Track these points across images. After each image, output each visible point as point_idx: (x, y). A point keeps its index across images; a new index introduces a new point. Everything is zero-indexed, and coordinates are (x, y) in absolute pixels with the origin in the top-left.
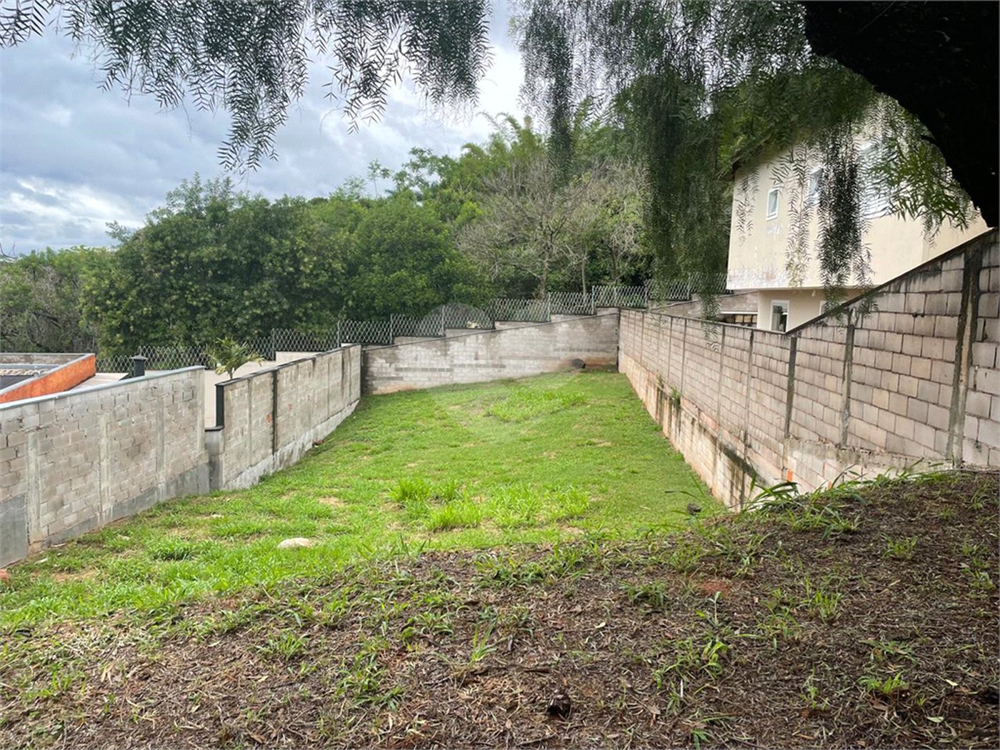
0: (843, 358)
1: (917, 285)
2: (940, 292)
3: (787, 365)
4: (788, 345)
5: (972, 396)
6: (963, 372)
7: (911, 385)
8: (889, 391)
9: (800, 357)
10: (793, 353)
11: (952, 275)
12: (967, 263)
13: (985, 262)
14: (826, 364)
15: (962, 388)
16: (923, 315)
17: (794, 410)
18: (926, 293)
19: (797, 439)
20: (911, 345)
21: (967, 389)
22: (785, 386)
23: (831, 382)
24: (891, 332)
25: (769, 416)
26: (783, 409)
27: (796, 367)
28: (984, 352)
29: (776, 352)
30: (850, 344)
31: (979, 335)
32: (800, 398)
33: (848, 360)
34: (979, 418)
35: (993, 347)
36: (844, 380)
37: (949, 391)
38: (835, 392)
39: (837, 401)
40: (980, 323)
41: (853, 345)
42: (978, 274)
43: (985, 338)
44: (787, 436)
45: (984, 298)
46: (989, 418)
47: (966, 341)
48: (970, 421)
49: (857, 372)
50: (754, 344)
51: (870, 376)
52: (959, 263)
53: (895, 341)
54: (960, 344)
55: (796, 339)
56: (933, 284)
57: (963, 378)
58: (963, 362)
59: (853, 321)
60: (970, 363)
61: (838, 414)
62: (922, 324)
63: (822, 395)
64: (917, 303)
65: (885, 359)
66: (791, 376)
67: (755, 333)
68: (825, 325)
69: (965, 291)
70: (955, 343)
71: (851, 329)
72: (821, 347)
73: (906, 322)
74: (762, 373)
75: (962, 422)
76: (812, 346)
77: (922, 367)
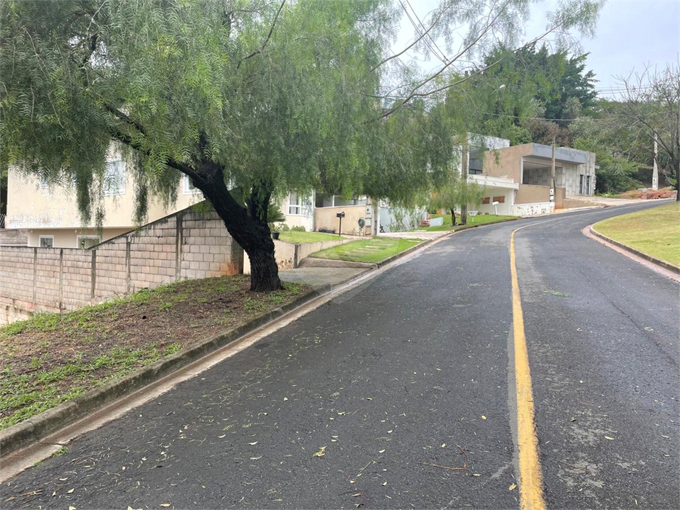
0: (125, 256)
1: (159, 226)
2: (168, 229)
3: (91, 264)
4: (90, 253)
5: (183, 262)
6: (179, 255)
7: (159, 263)
8: (149, 266)
9: (97, 259)
10: (94, 256)
11: (172, 223)
12: (177, 219)
13: (184, 219)
14: (115, 260)
15: (179, 260)
16: (162, 237)
17: (96, 284)
18: (162, 229)
19: (100, 297)
20: (157, 248)
21: (181, 260)
22: (90, 274)
23: (119, 267)
24: (148, 244)
25: (79, 291)
26: (90, 285)
27: (97, 264)
28: (186, 248)
29: (82, 258)
30: (128, 250)
31: (184, 243)
32: (101, 278)
33: (128, 256)
34: (186, 269)
35: (189, 246)
36: (126, 265)
37: (175, 262)
38: (122, 271)
39: (124, 275)
40: (184, 238)
41: (130, 251)
42: (181, 223)
43: (186, 243)
44: (93, 296)
45: (184, 230)
46: (189, 268)
47: (179, 245)
48: (183, 271)
49: (133, 261)
50: (64, 256)
51: (140, 262)
52: (175, 219)
53: (151, 247)
54: (177, 246)
55: (95, 251)
56: (165, 226)
57: (179, 257)
58: (178, 252)
59: (129, 240)
60: (181, 252)
61: (124, 280)
62: (162, 240)
63: (114, 274)
64: (159, 232)
65: (146, 255)
66: (94, 267)
67: (64, 250)
68: (114, 243)
69: (177, 228)
70: (175, 246)
71: (128, 244)
72: (112, 253)
73: (155, 239)
74: (72, 270)
75: (180, 272)
76: (105, 253)
77: (163, 255)
